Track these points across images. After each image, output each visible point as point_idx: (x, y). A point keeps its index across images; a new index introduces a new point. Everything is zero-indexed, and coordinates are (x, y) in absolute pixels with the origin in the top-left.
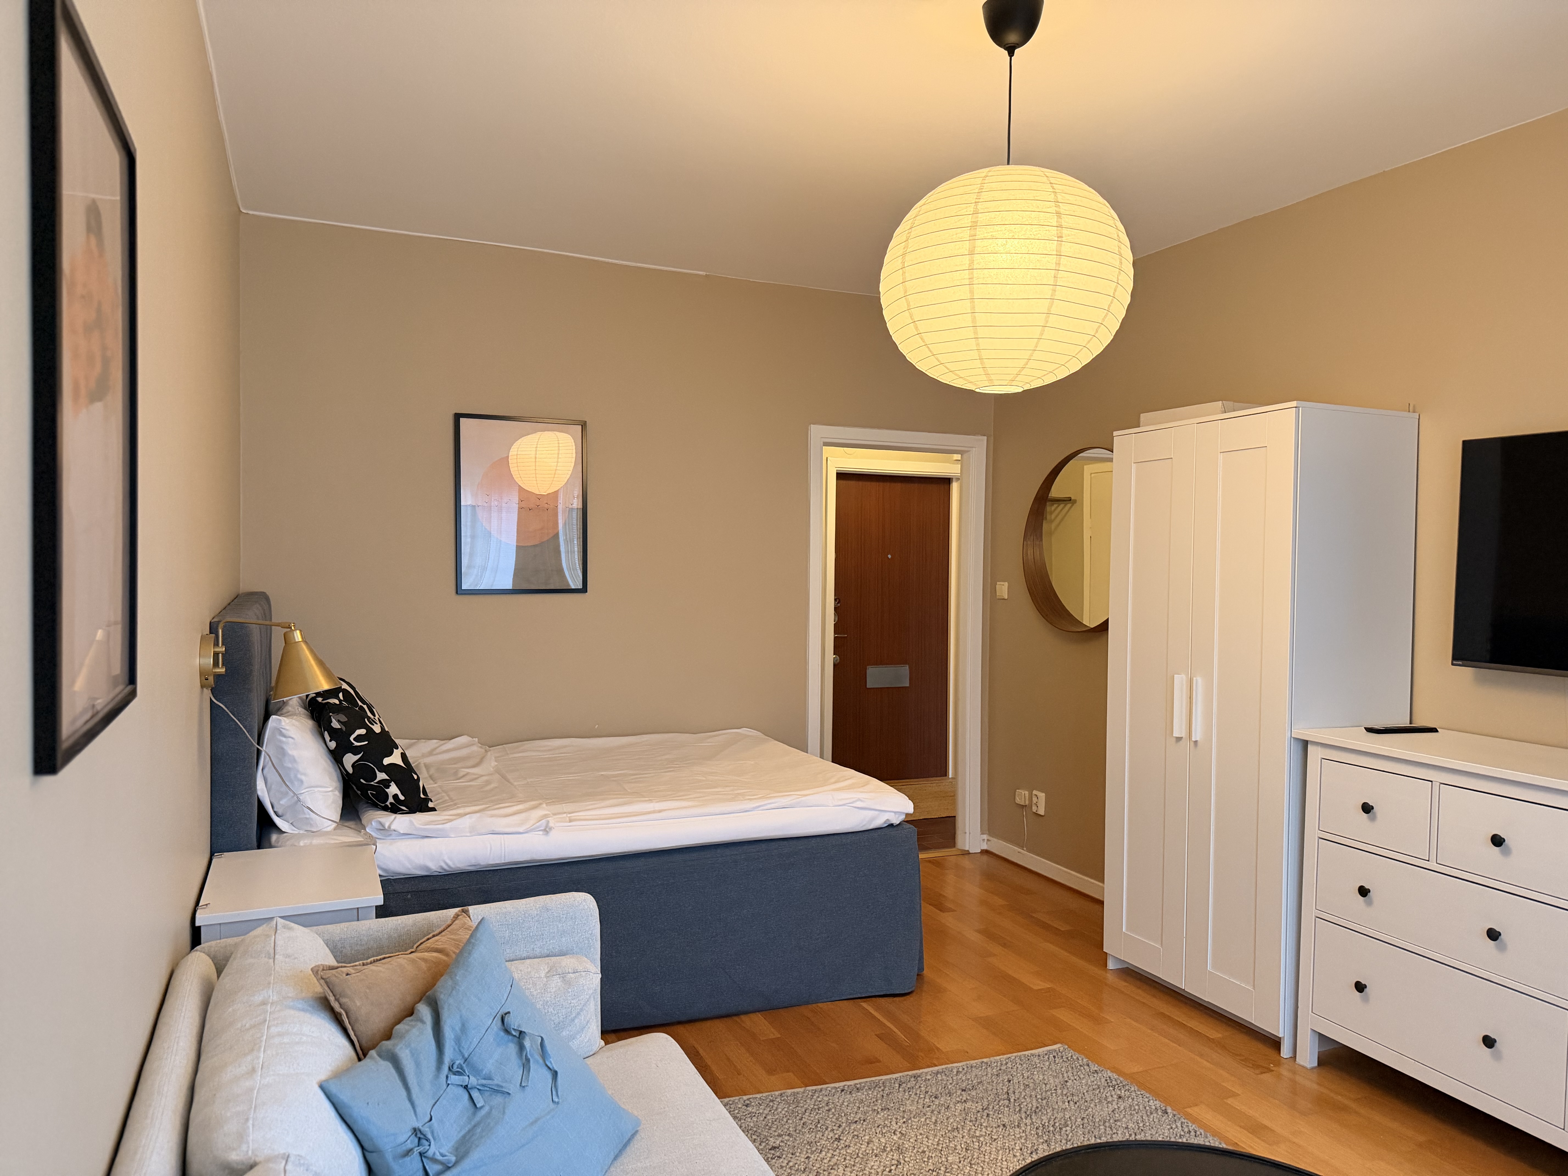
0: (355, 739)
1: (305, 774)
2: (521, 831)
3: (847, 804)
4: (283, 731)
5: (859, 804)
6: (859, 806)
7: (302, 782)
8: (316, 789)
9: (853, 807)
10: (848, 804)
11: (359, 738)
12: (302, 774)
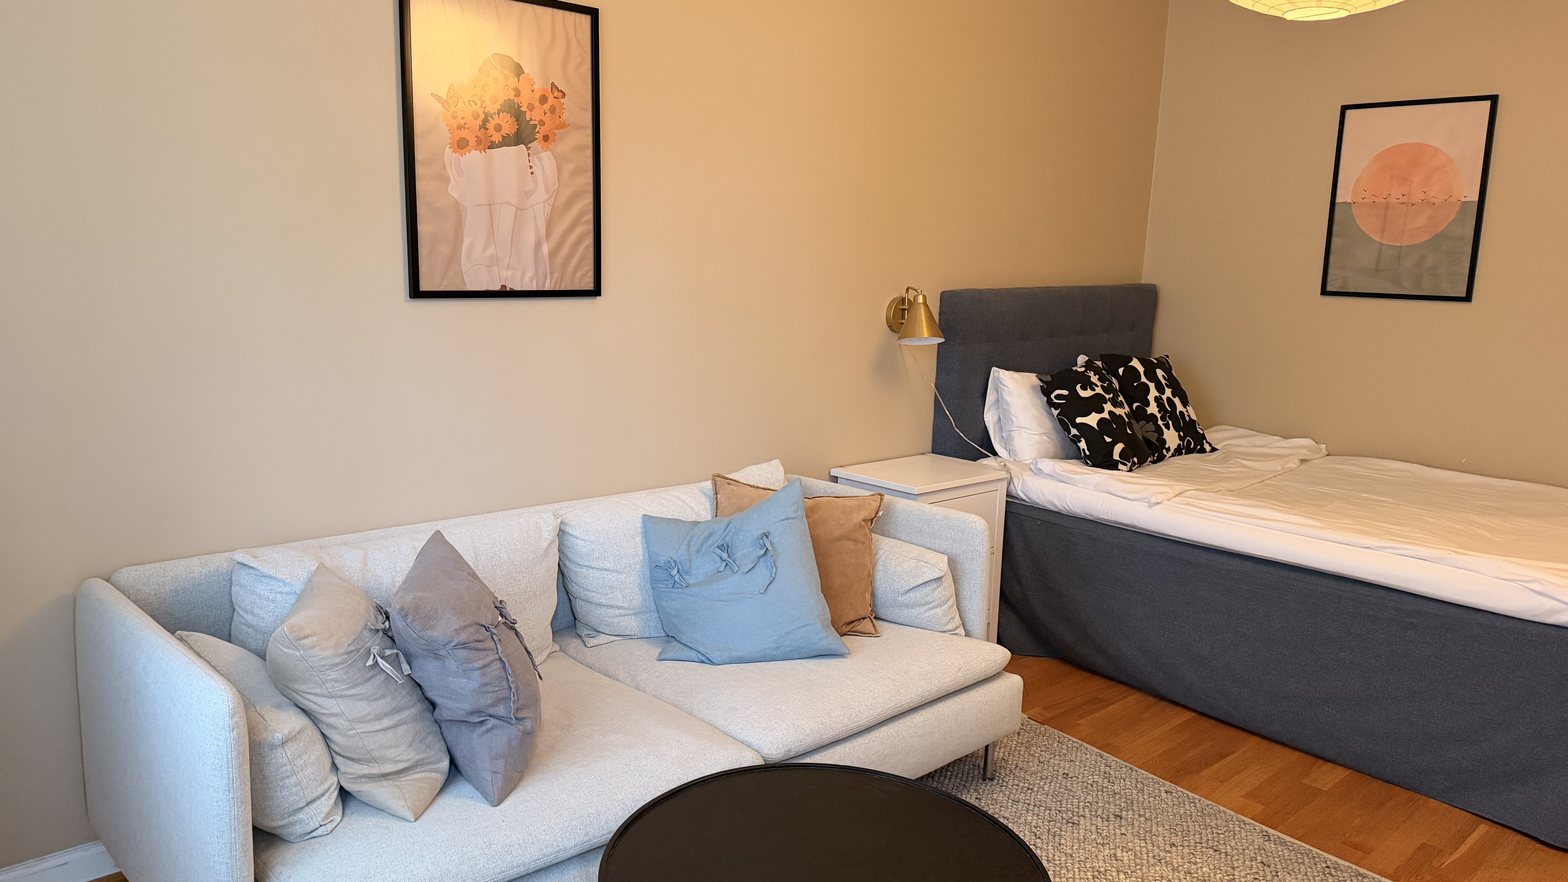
0: (1056, 397)
1: (1015, 417)
2: (1130, 498)
3: (1517, 580)
4: (1001, 380)
5: (1535, 586)
6: (1534, 588)
7: (1012, 421)
8: (1024, 430)
9: (1526, 588)
10: (1521, 581)
11: (1057, 397)
12: (1013, 416)
